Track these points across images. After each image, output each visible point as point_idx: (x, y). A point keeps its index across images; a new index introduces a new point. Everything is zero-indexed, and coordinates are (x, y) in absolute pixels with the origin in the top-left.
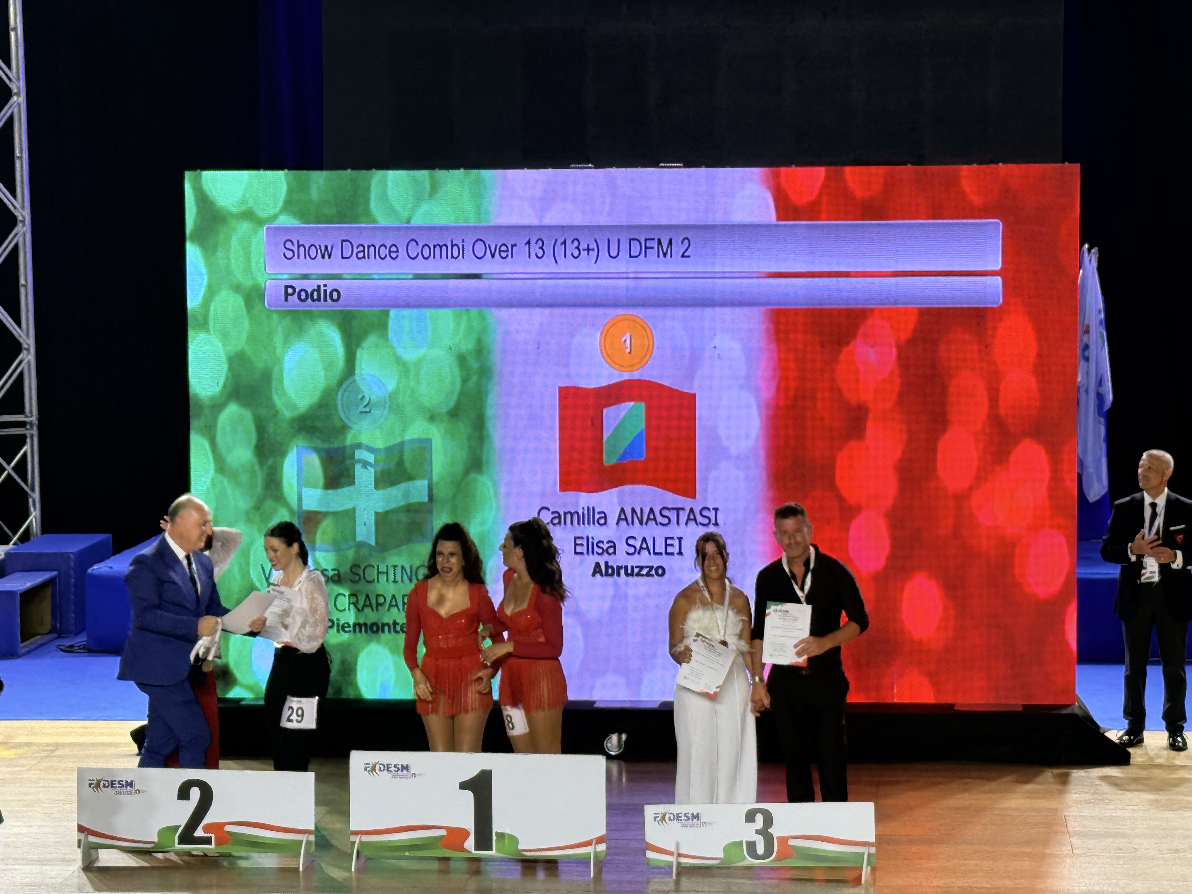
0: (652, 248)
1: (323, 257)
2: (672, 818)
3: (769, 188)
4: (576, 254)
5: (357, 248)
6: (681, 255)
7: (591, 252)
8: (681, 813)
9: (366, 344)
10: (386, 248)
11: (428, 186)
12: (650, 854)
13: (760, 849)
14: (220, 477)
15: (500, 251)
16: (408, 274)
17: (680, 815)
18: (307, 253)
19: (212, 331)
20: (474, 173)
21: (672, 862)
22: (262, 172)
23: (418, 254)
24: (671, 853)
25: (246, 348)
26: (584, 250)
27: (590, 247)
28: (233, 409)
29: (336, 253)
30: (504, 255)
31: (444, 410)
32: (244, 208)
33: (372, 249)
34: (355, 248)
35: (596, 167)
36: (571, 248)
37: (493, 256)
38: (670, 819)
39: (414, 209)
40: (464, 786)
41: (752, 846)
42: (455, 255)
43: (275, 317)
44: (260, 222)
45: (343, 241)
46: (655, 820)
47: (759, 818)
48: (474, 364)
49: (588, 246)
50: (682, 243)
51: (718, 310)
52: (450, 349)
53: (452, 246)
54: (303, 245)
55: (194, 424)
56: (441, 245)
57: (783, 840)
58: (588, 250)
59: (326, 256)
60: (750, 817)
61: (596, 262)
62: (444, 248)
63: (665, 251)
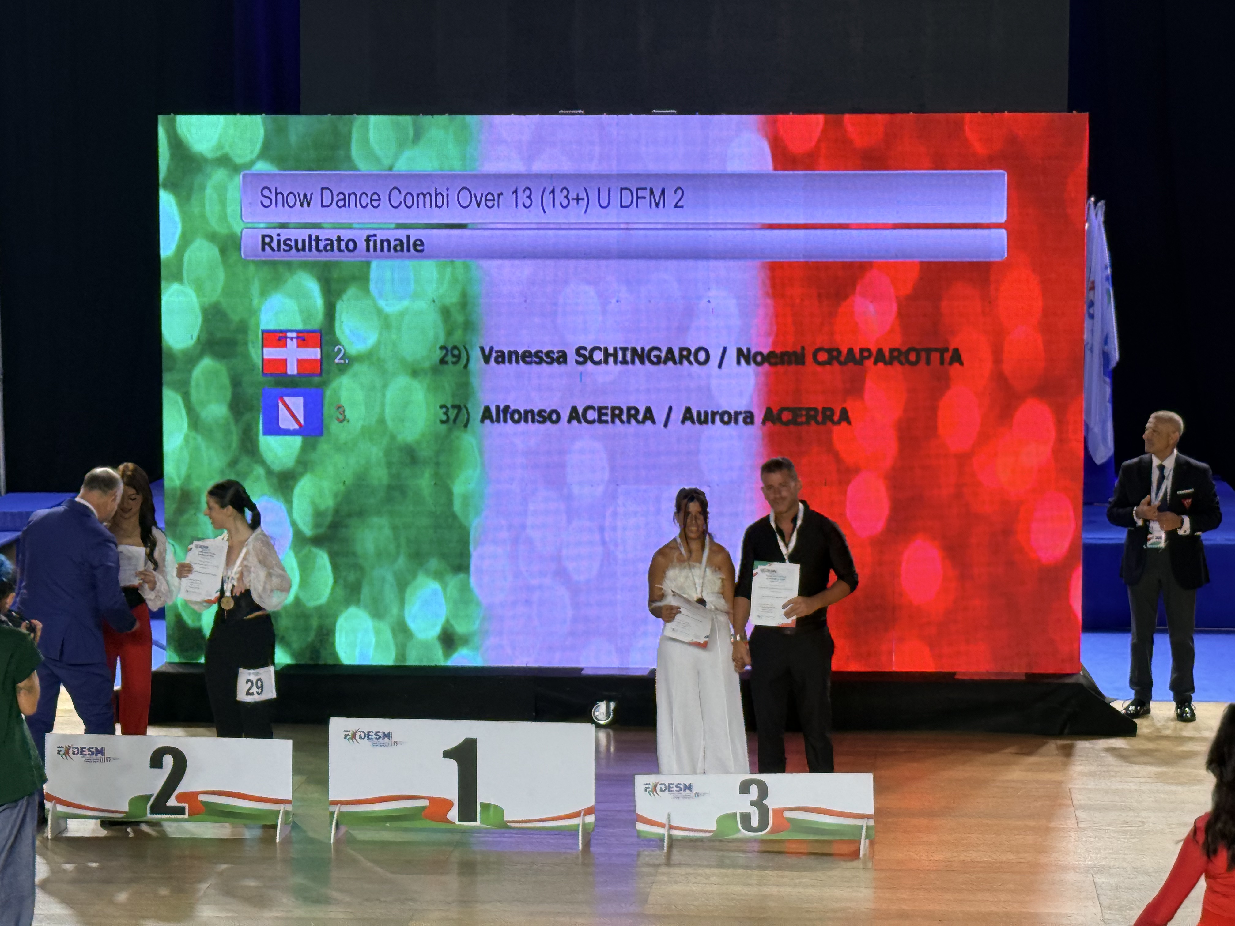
0: (644, 198)
1: (302, 205)
2: (664, 789)
3: (766, 136)
4: (565, 204)
5: (338, 195)
6: (674, 204)
7: (580, 201)
8: (673, 784)
9: (345, 297)
10: (367, 196)
11: (411, 132)
12: (640, 826)
13: (755, 822)
14: (193, 434)
15: (486, 200)
16: (390, 223)
17: (671, 786)
18: (285, 201)
19: (185, 281)
20: (459, 118)
21: (664, 835)
22: (239, 117)
23: (401, 202)
24: (662, 826)
25: (222, 300)
26: (573, 199)
27: (579, 197)
28: (207, 363)
29: (316, 201)
30: (490, 204)
31: (427, 365)
32: (219, 154)
33: (353, 197)
34: (335, 196)
35: (587, 113)
36: (560, 197)
37: (479, 205)
38: (661, 790)
39: (396, 157)
40: (447, 754)
41: (746, 818)
42: (439, 204)
43: (252, 268)
44: (235, 168)
45: (322, 189)
46: (646, 790)
47: (754, 789)
48: (459, 318)
49: (578, 196)
50: (675, 192)
51: (713, 263)
52: (434, 301)
53: (436, 195)
54: (281, 193)
55: (167, 377)
56: (425, 193)
57: (779, 812)
58: (578, 199)
59: (305, 204)
60: (745, 788)
61: (585, 212)
62: (428, 197)
63: (657, 201)
